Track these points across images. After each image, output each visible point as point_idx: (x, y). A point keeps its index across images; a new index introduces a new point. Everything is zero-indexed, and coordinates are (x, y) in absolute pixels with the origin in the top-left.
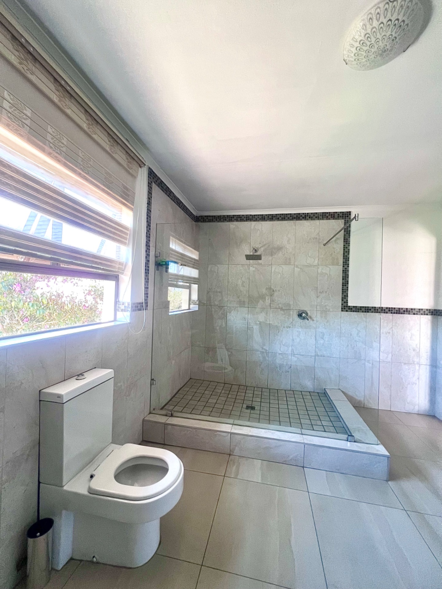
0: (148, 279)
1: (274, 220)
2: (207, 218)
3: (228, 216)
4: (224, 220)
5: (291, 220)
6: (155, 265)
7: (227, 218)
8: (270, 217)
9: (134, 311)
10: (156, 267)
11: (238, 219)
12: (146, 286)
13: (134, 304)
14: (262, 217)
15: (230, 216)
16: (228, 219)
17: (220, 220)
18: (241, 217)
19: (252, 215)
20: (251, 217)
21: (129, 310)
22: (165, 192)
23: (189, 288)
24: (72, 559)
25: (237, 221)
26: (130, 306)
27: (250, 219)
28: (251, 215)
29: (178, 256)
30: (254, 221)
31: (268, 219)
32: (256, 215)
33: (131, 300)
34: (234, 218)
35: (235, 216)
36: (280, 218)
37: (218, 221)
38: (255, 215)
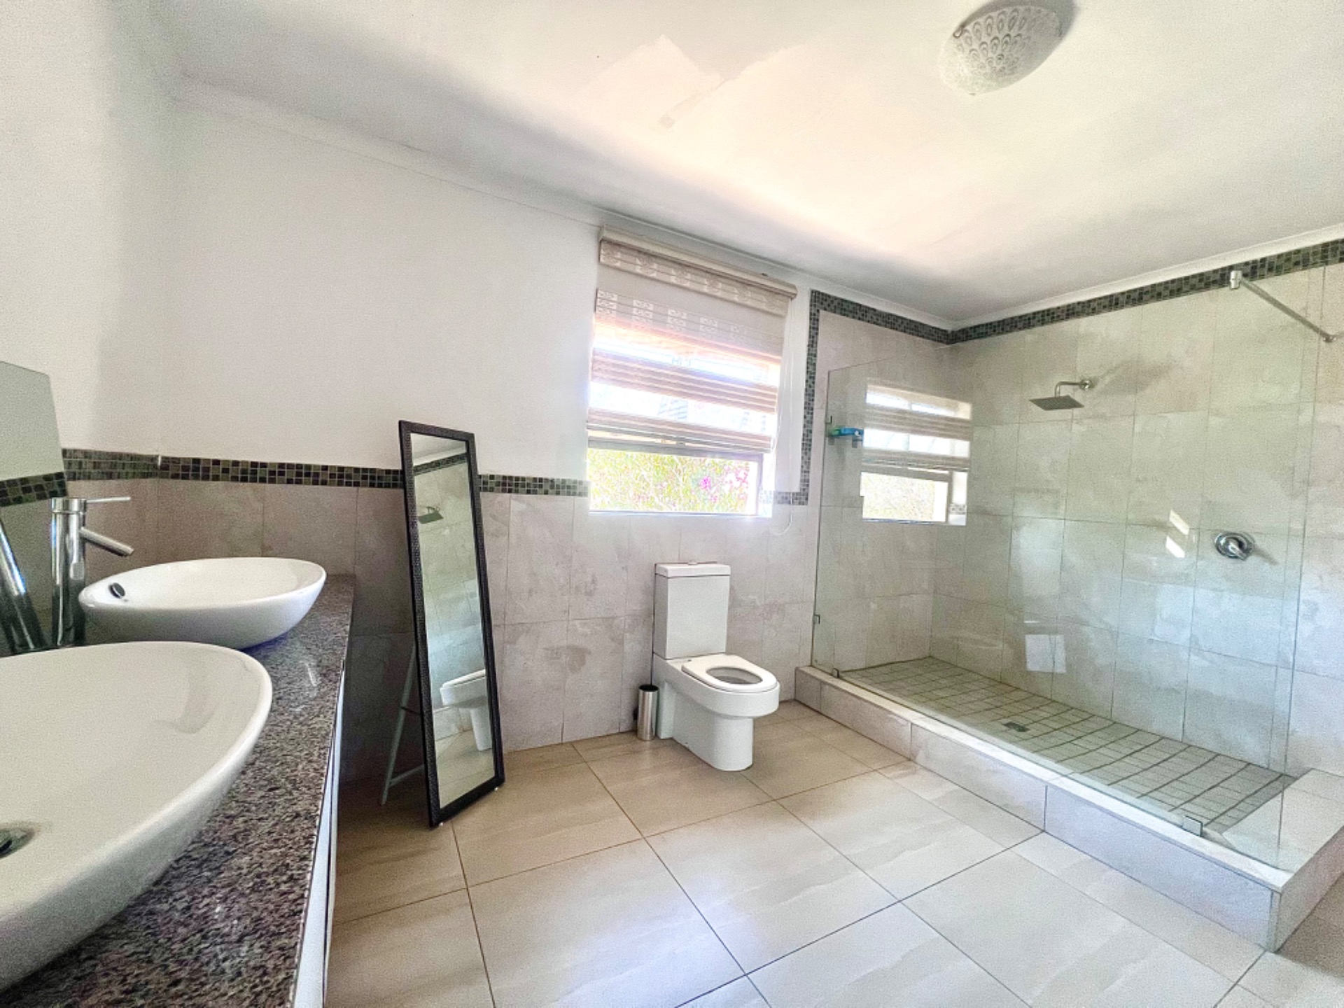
0: (809, 459)
1: (1147, 302)
2: (975, 331)
3: (1021, 317)
4: (1011, 327)
5: (1199, 290)
6: (826, 436)
7: (1020, 321)
8: (1136, 295)
9: (779, 503)
10: (827, 441)
11: (1046, 318)
12: (805, 469)
13: (780, 493)
14: (1111, 301)
15: (1026, 315)
16: (1020, 325)
17: (1003, 329)
18: (1053, 313)
19: (1083, 303)
20: (1079, 308)
21: (772, 500)
22: (851, 315)
23: (949, 480)
24: (671, 739)
25: (1043, 323)
26: (772, 496)
27: (1078, 312)
28: (1079, 303)
29: (895, 417)
30: (1088, 314)
31: (1127, 303)
32: (1094, 300)
33: (776, 487)
34: (1037, 319)
35: (1038, 312)
36: (1167, 292)
37: (999, 333)
38: (1089, 301)
